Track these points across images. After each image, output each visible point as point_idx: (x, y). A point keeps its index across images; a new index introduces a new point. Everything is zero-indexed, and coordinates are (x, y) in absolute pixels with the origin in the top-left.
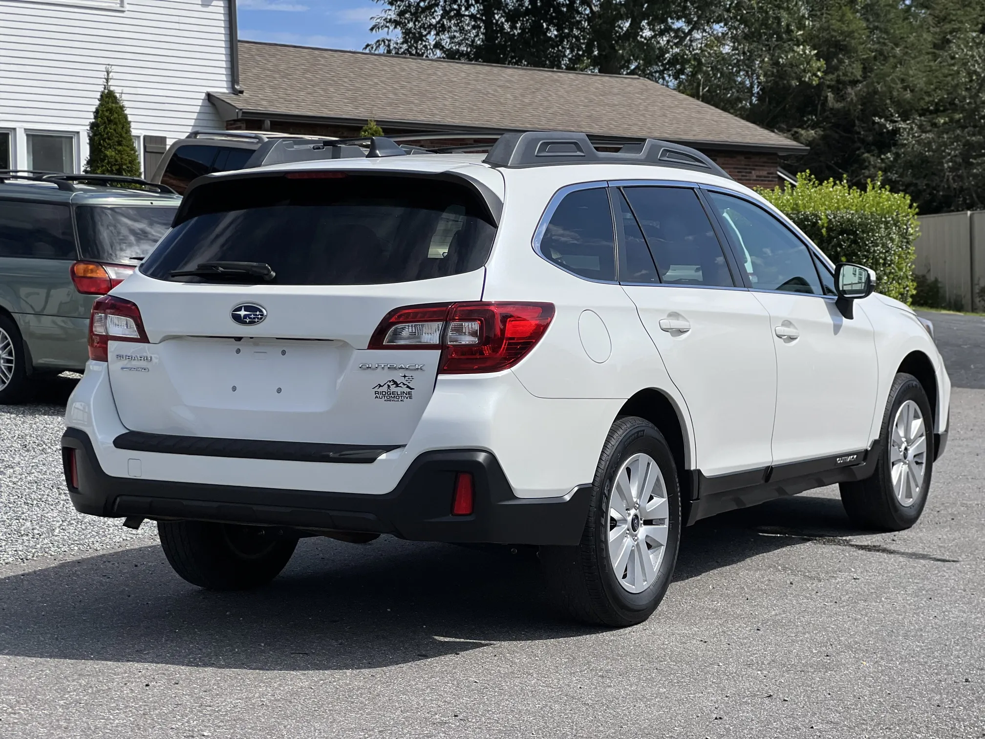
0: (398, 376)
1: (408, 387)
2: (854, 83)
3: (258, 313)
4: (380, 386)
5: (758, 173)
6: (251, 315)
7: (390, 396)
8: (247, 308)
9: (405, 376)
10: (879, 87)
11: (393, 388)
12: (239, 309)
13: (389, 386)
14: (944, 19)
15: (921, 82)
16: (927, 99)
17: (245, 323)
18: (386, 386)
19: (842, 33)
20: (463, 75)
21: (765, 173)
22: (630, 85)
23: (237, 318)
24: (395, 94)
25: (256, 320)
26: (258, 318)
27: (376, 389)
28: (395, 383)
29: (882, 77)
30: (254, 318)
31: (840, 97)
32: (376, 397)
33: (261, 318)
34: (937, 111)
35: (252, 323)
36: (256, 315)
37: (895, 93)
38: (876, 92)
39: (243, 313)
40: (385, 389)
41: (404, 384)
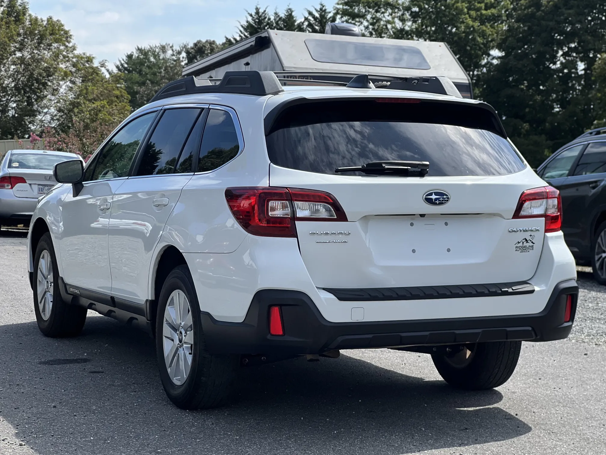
0: (527, 235)
1: (532, 242)
3: (445, 197)
4: (519, 243)
6: (440, 198)
7: (523, 249)
8: (436, 194)
9: (531, 236)
11: (525, 244)
12: (431, 194)
13: (523, 243)
17: (436, 204)
18: (522, 242)
23: (429, 201)
25: (444, 202)
26: (445, 200)
27: (516, 245)
28: (526, 240)
30: (443, 201)
32: (516, 250)
33: (447, 201)
35: (441, 204)
36: (444, 198)
39: (434, 197)
40: (521, 244)
41: (530, 241)
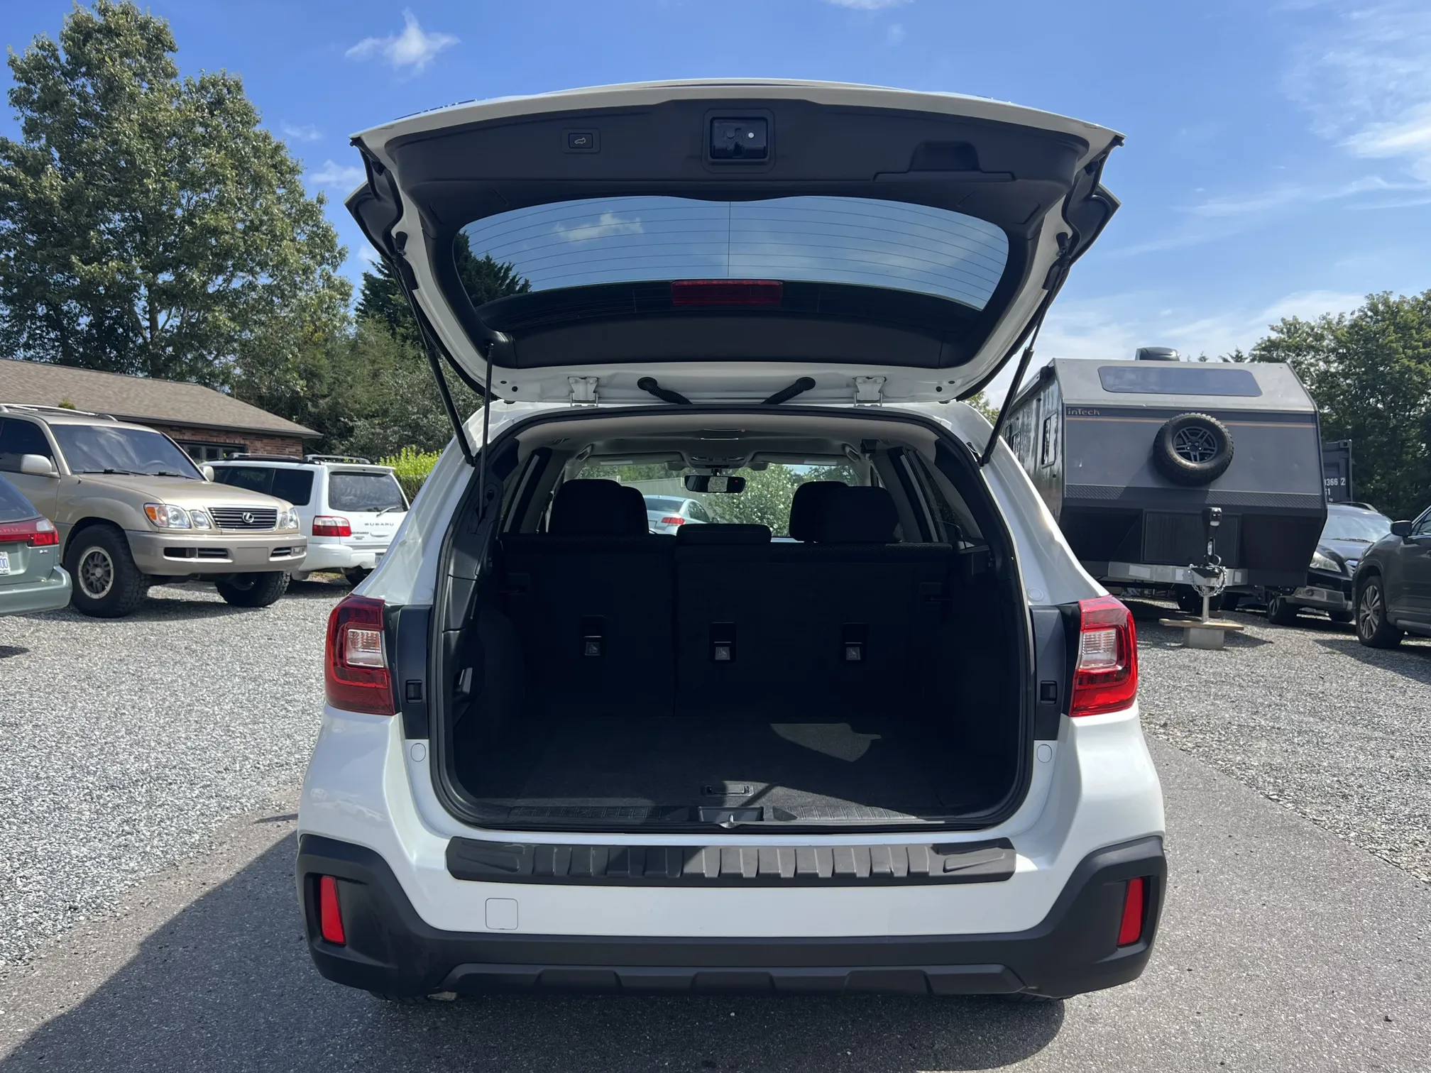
2: (324, 397)
5: (290, 450)
10: (340, 400)
14: (374, 362)
15: (365, 399)
16: (369, 409)
19: (314, 366)
20: (71, 376)
21: (294, 450)
22: (192, 389)
24: (23, 386)
29: (341, 395)
31: (316, 405)
34: (373, 416)
37: (350, 405)
38: (338, 403)
